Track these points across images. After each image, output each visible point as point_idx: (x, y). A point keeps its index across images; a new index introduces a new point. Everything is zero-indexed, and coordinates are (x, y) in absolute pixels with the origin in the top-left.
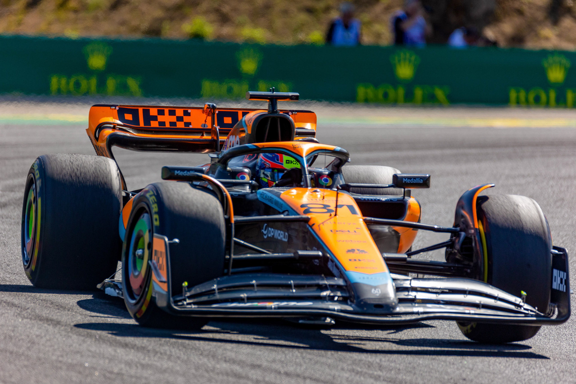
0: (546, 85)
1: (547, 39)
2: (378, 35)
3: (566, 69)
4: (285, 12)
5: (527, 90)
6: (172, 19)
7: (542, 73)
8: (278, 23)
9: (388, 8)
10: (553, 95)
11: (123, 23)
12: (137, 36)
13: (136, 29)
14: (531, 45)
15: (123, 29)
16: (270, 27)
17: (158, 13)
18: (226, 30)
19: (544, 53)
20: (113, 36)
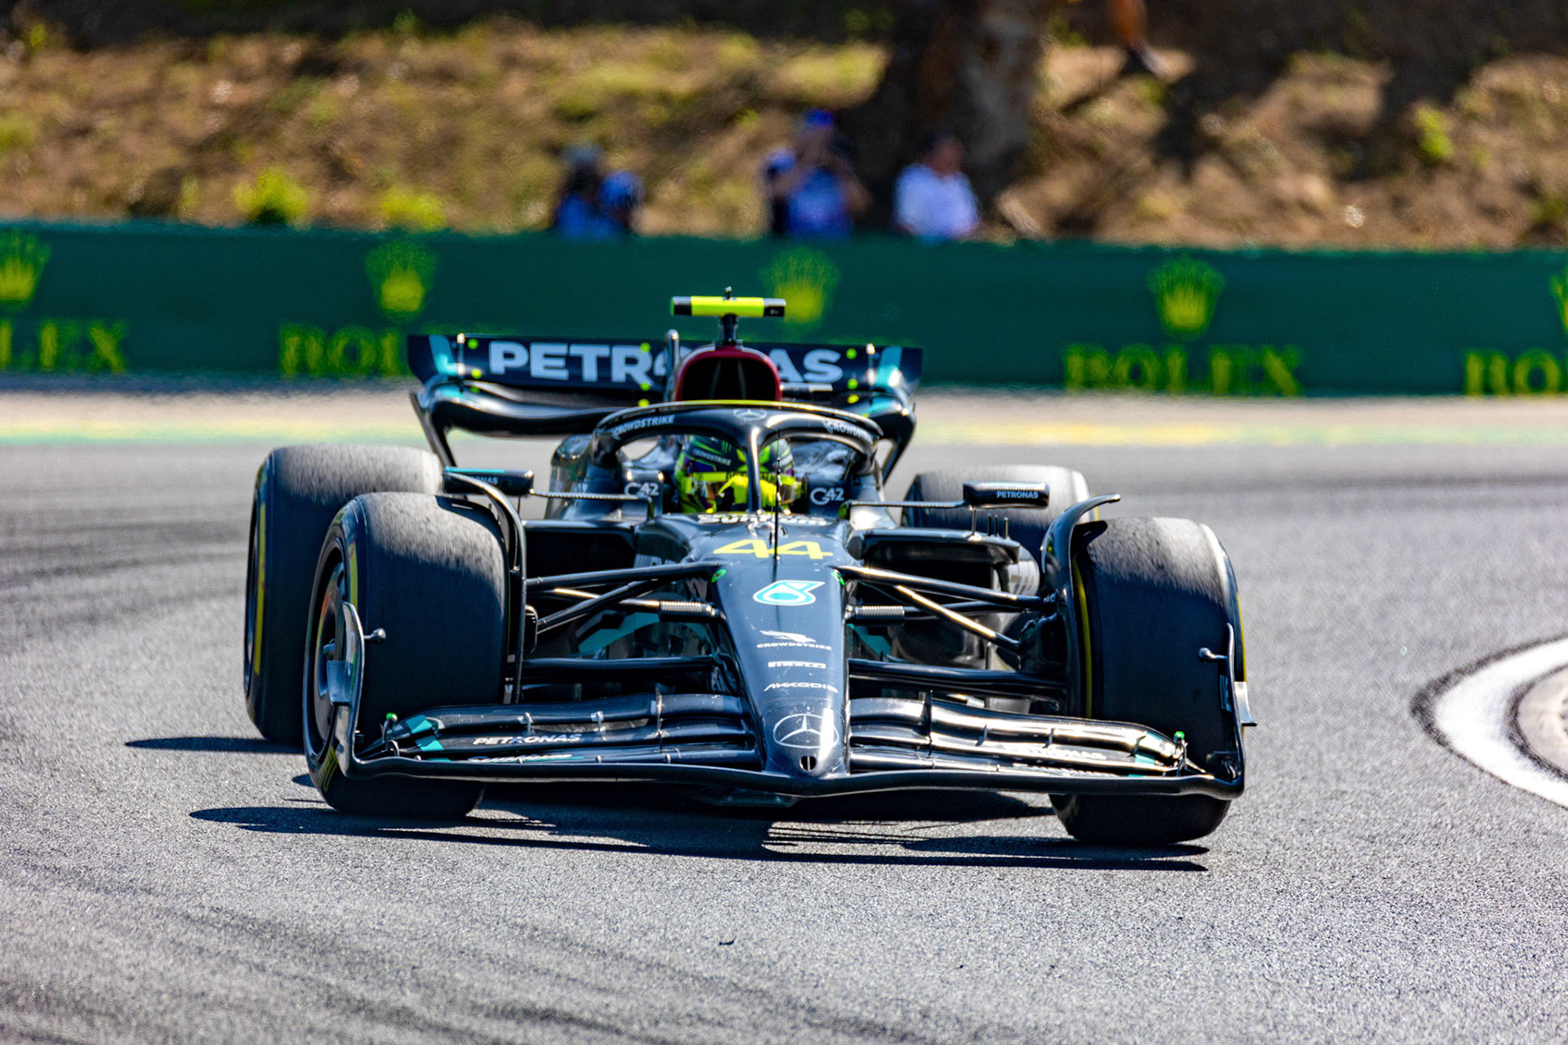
0: (1160, 336)
1: (1160, 219)
2: (731, 213)
3: (1210, 295)
4: (495, 155)
5: (1113, 350)
6: (201, 172)
7: (1150, 306)
8: (477, 181)
9: (755, 145)
10: (1176, 362)
11: (80, 182)
12: (112, 218)
13: (111, 200)
14: (1119, 232)
15: (79, 198)
16: (456, 191)
17: (169, 157)
18: (344, 201)
19: (1154, 256)
20: (53, 218)
